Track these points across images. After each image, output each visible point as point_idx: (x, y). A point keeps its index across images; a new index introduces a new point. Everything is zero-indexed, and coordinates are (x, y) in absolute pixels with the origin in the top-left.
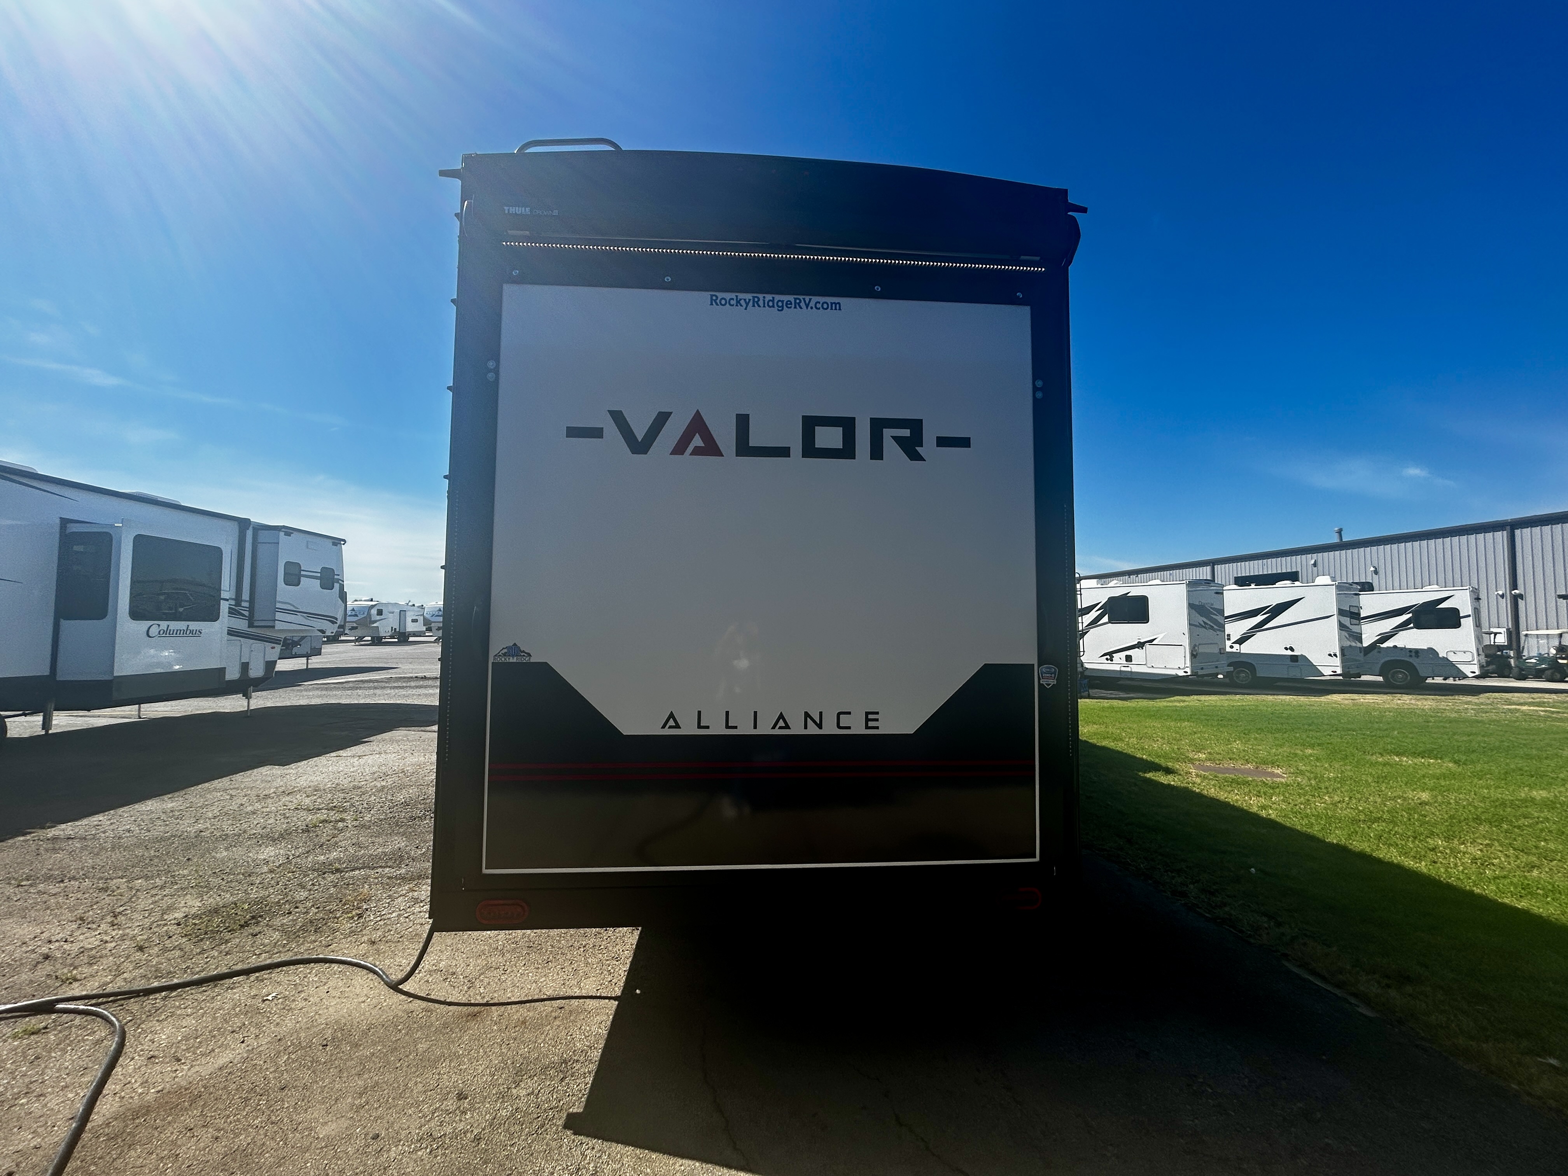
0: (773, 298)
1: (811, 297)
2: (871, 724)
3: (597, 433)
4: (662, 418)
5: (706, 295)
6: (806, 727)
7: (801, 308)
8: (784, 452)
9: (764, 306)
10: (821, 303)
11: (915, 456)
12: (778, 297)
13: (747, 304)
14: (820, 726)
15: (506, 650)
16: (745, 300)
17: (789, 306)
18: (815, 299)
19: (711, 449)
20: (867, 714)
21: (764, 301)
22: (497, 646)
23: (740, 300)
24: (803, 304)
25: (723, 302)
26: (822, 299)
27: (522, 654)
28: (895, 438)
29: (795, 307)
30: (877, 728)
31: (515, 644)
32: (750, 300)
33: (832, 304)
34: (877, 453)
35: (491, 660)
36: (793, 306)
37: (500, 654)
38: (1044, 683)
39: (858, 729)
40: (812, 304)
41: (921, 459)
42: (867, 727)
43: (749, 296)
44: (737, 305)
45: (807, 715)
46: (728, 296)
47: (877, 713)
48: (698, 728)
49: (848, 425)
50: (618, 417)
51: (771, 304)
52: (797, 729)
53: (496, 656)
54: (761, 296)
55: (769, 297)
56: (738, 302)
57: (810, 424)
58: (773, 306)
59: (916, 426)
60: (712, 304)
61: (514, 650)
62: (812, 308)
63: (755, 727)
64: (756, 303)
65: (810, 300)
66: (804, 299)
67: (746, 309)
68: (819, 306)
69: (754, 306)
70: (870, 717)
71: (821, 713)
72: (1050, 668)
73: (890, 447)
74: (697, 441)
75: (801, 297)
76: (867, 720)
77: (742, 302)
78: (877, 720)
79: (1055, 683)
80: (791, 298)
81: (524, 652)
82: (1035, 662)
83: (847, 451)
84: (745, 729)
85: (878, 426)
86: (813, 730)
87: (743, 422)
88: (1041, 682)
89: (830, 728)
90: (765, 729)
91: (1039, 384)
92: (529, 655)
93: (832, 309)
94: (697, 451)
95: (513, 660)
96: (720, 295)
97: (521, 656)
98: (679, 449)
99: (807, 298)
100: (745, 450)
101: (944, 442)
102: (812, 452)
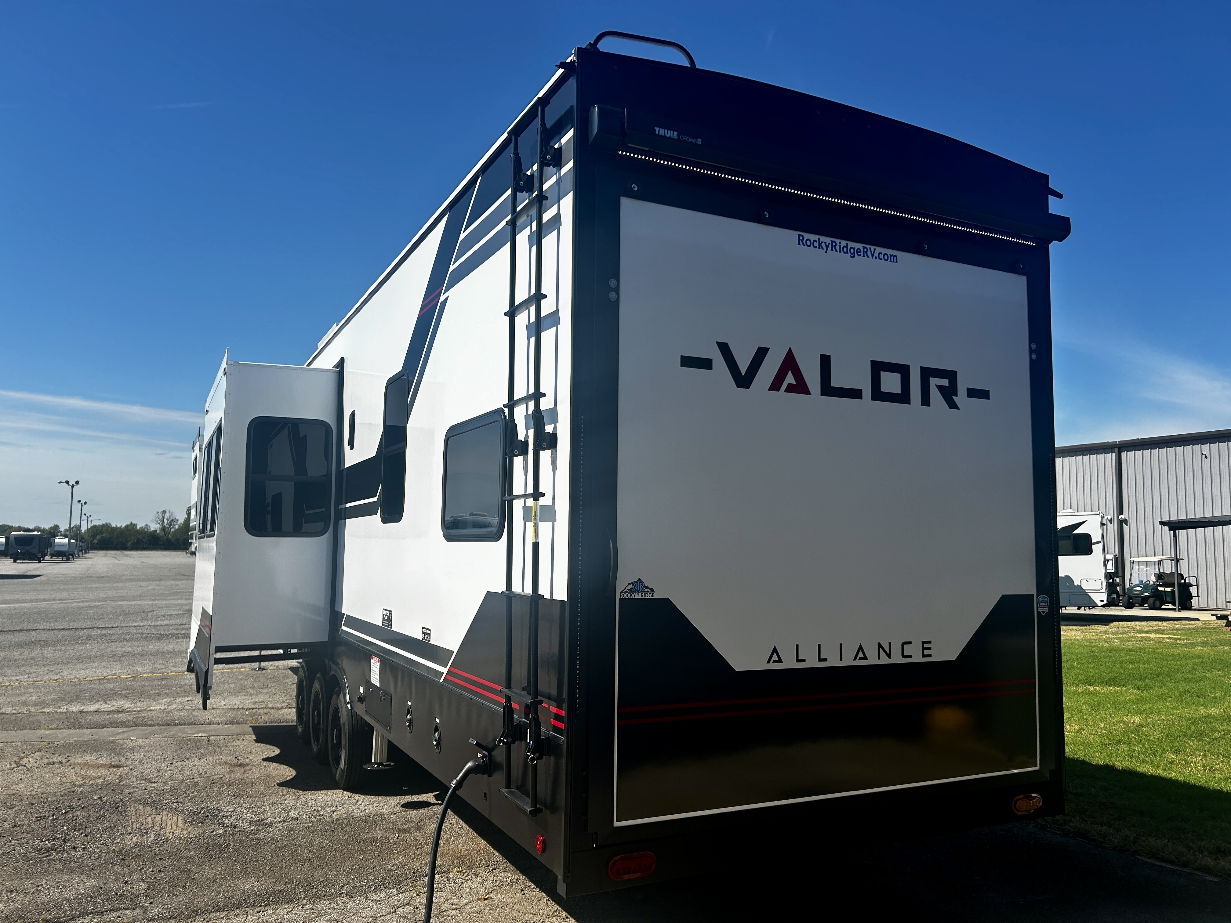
0: (847, 244)
1: (875, 247)
2: (926, 652)
3: (706, 364)
4: (762, 353)
5: (795, 234)
6: (879, 658)
7: (868, 257)
8: (856, 394)
9: (840, 252)
10: (883, 254)
11: (953, 405)
12: (851, 244)
13: (827, 247)
14: (889, 656)
15: (631, 586)
16: (825, 243)
17: (859, 254)
18: (879, 250)
19: (800, 387)
20: (923, 643)
21: (840, 246)
22: (623, 583)
23: (822, 242)
24: (869, 253)
25: (808, 243)
26: (884, 251)
27: (646, 590)
28: (938, 387)
29: (864, 256)
30: (930, 656)
31: (639, 580)
32: (829, 244)
33: (891, 256)
34: (926, 401)
35: (618, 597)
36: (862, 254)
37: (626, 590)
38: (1041, 611)
39: (917, 658)
40: (876, 254)
41: (957, 407)
42: (924, 656)
43: (828, 240)
44: (819, 248)
45: (880, 646)
46: (813, 237)
47: (930, 642)
48: (796, 662)
49: (903, 370)
50: (724, 348)
51: (845, 249)
52: (872, 660)
53: (622, 592)
54: (838, 241)
55: (844, 243)
56: (820, 244)
57: (877, 368)
58: (847, 252)
59: (951, 376)
60: (799, 244)
61: (639, 586)
62: (876, 258)
63: (841, 659)
64: (834, 247)
65: (875, 249)
66: (870, 248)
67: (826, 252)
68: (881, 256)
69: (832, 250)
70: (926, 645)
71: (890, 643)
72: (1044, 598)
73: (935, 395)
74: (790, 379)
75: (868, 246)
76: (924, 649)
77: (823, 245)
78: (930, 648)
79: (1048, 611)
80: (859, 246)
81: (647, 587)
82: (1034, 592)
83: (903, 397)
84: (833, 662)
85: (927, 373)
86: (884, 660)
87: (825, 361)
88: (1039, 611)
89: (897, 659)
90: (849, 661)
91: (1034, 346)
92: (653, 591)
93: (890, 261)
94: (790, 389)
95: (638, 596)
96: (807, 236)
97: (645, 592)
98: (775, 386)
99: (873, 248)
100: (827, 390)
101: (973, 393)
102: (878, 395)
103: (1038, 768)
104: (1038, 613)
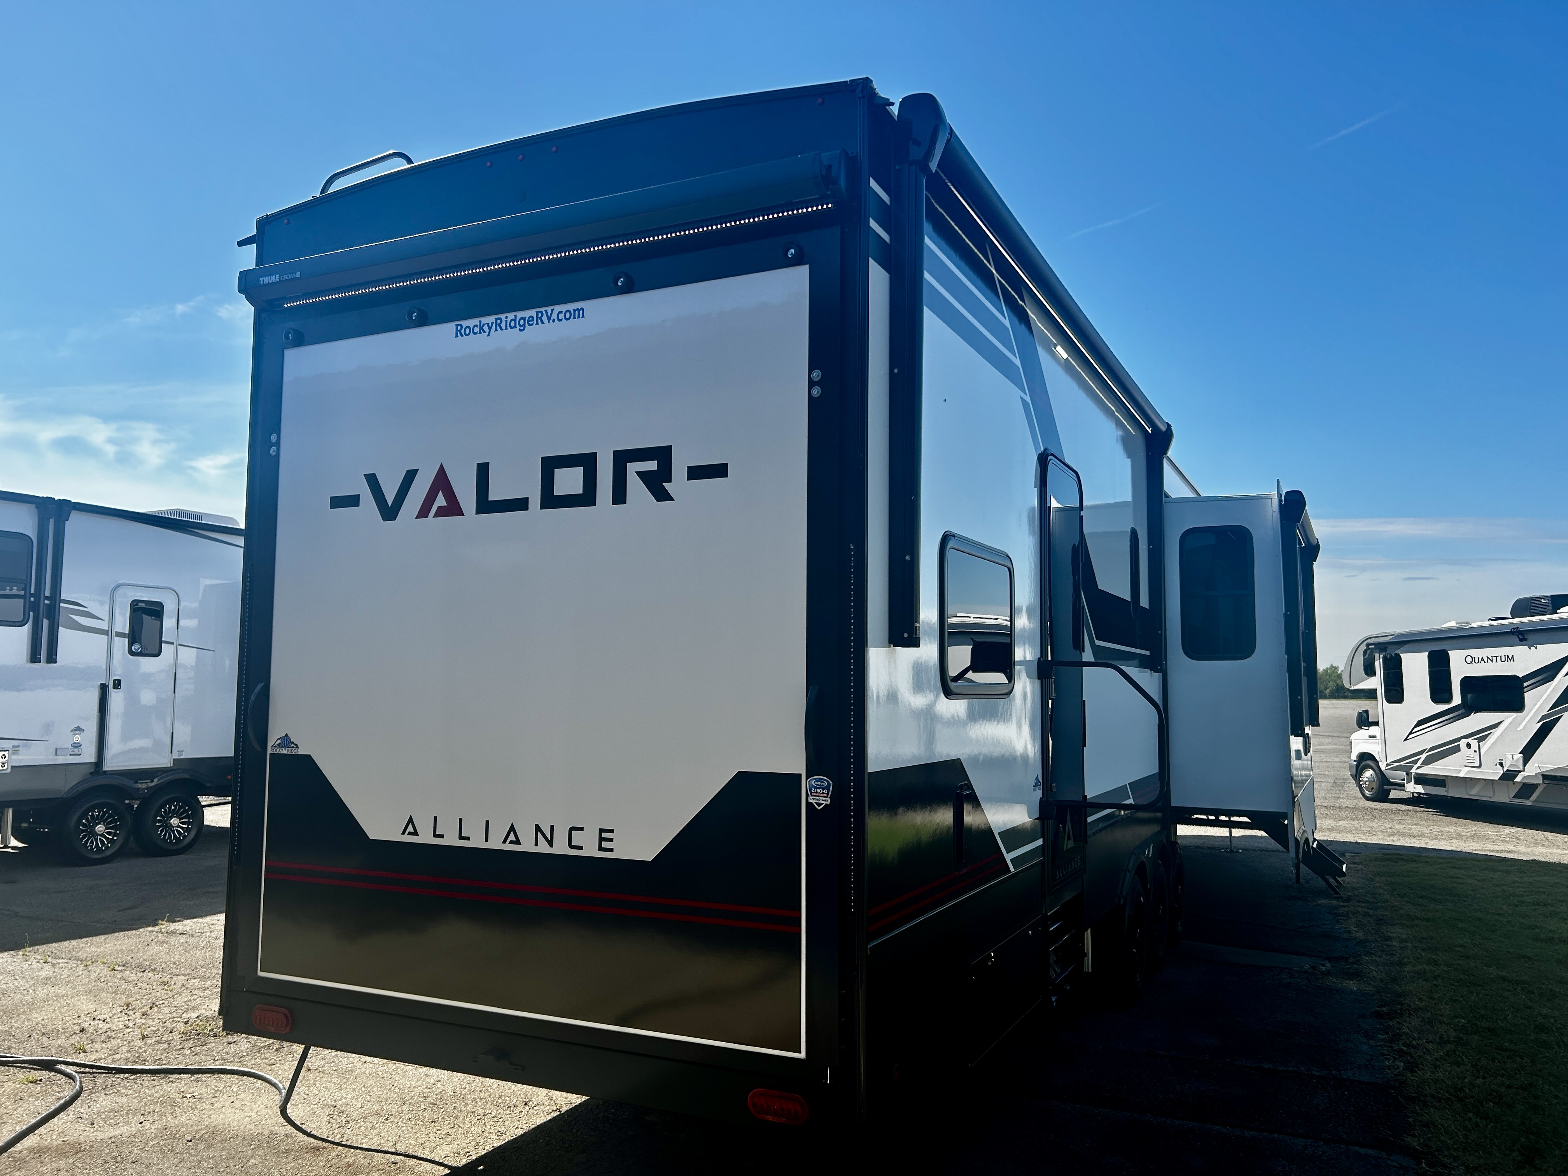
0: (515, 316)
1: (552, 307)
2: (605, 845)
3: (353, 501)
4: (411, 475)
5: (451, 327)
6: (536, 844)
7: (543, 323)
8: (521, 504)
9: (506, 328)
10: (563, 313)
11: (662, 496)
12: (520, 314)
13: (490, 329)
14: (551, 843)
15: (279, 741)
16: (488, 324)
17: (531, 323)
18: (558, 308)
19: (453, 509)
20: (601, 831)
21: (506, 321)
22: (273, 739)
23: (484, 325)
24: (545, 318)
25: (467, 331)
26: (563, 308)
27: (292, 745)
28: (639, 474)
29: (537, 323)
30: (611, 850)
31: (287, 735)
32: (492, 323)
33: (575, 311)
34: (619, 496)
35: (269, 752)
36: (535, 322)
37: (276, 745)
38: (813, 801)
39: (591, 850)
40: (554, 316)
41: (669, 498)
42: (601, 849)
43: (491, 319)
44: (480, 333)
45: (538, 829)
46: (471, 323)
47: (612, 831)
48: (434, 836)
49: (588, 462)
50: (372, 480)
51: (513, 324)
52: (527, 845)
53: (272, 747)
54: (503, 316)
55: (511, 316)
56: (482, 328)
57: (550, 465)
58: (515, 327)
59: (663, 455)
60: (457, 336)
61: (286, 741)
62: (554, 321)
63: (487, 840)
64: (498, 326)
65: (553, 310)
66: (546, 311)
67: (488, 335)
68: (561, 316)
69: (496, 330)
70: (605, 835)
71: (552, 827)
72: (821, 780)
73: (635, 486)
74: (441, 501)
75: (543, 309)
76: (601, 839)
77: (486, 328)
78: (611, 840)
79: (829, 803)
80: (532, 313)
81: (293, 743)
82: (803, 771)
83: (587, 498)
84: (477, 842)
85: (622, 459)
86: (543, 848)
87: (483, 470)
88: (810, 801)
89: (561, 848)
90: (496, 843)
91: (817, 375)
92: (297, 747)
93: (574, 318)
94: (439, 513)
95: (285, 751)
96: (465, 323)
97: (291, 747)
98: (423, 513)
99: (549, 309)
100: (485, 505)
101: (696, 473)
102: (550, 500)
103: (803, 1055)
104: (809, 805)
